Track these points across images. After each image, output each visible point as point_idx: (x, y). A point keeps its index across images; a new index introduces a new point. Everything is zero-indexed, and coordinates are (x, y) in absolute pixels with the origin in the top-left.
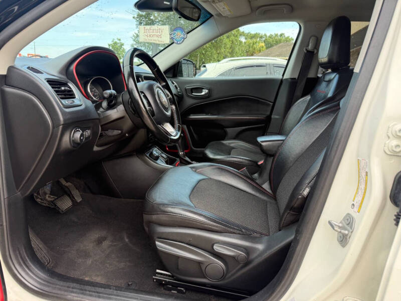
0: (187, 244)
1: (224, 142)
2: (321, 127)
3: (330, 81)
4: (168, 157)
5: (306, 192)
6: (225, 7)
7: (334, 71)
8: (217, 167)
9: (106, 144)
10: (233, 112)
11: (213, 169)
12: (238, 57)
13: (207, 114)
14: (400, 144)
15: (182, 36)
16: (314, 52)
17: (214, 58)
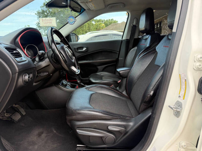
0: (94, 129)
1: (98, 73)
2: (148, 61)
3: (146, 39)
4: (71, 84)
5: (152, 93)
6: (93, 5)
7: (147, 34)
8: (99, 86)
9: (38, 81)
10: (100, 58)
11: (97, 87)
12: (92, 31)
13: (87, 60)
14: (201, 64)
15: (73, 20)
16: (136, 26)
17: (81, 33)
